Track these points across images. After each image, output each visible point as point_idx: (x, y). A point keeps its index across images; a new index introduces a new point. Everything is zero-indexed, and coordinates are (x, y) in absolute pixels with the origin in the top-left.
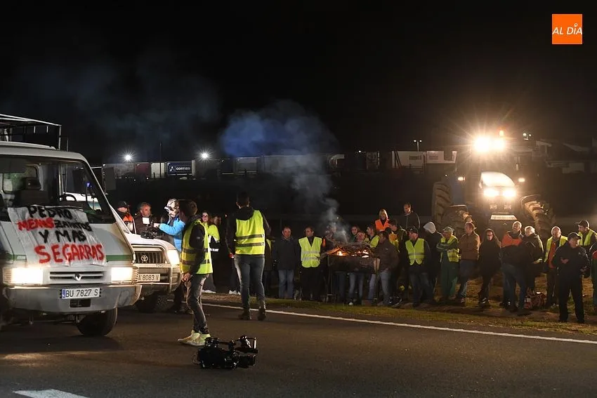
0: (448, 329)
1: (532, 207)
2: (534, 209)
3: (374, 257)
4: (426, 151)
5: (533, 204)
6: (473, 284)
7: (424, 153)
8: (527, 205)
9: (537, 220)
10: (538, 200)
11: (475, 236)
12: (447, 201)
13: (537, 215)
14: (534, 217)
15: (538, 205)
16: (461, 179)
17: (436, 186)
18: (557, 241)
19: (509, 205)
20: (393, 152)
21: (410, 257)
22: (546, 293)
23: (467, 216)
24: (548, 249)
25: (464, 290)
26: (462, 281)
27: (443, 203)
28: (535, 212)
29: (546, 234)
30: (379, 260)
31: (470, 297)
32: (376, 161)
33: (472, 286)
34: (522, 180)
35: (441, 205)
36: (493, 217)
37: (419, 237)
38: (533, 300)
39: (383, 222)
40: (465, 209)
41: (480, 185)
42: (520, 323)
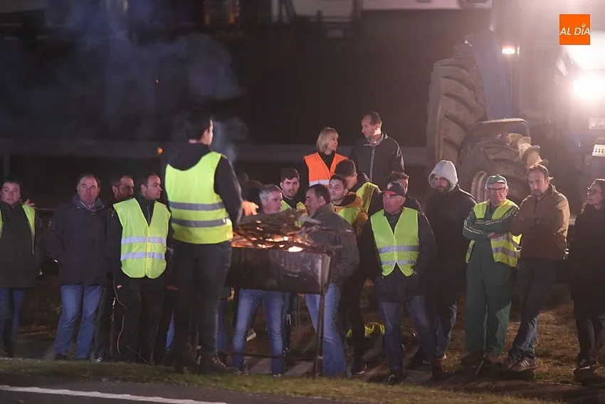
11: (556, 200)
12: (471, 109)
16: (508, 51)
17: (440, 68)
21: (384, 257)
25: (529, 339)
26: (525, 314)
27: (462, 113)
30: (328, 259)
31: (545, 355)
35: (454, 119)
37: (406, 205)
39: (327, 160)
40: (519, 129)
41: (561, 67)
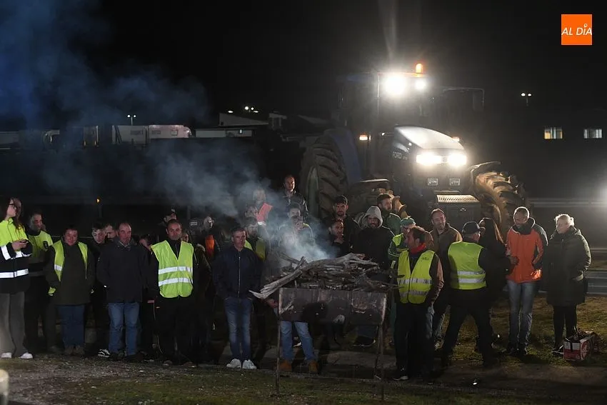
1: (490, 181)
2: (497, 184)
5: (492, 177)
7: (146, 127)
8: (482, 179)
9: (502, 202)
10: (498, 169)
13: (503, 194)
15: (501, 178)
16: (363, 138)
19: (455, 178)
20: (113, 126)
28: (498, 189)
36: (440, 198)
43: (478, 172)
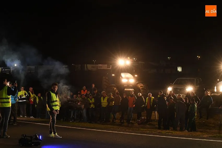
0: (111, 131)
1: (140, 86)
3: (82, 104)
4: (98, 64)
5: (140, 85)
6: (118, 114)
7: (97, 65)
8: (138, 85)
9: (142, 90)
10: (142, 83)
12: (108, 83)
14: (141, 90)
15: (142, 85)
16: (113, 75)
18: (150, 99)
19: (131, 85)
20: (85, 65)
22: (146, 118)
23: (116, 89)
24: (147, 101)
28: (141, 88)
29: (146, 96)
30: (84, 105)
32: (79, 68)
33: (118, 115)
34: (136, 76)
35: (106, 85)
36: (125, 89)
38: (141, 120)
39: (84, 91)
40: (115, 86)
42: (138, 129)
43: (138, 84)
